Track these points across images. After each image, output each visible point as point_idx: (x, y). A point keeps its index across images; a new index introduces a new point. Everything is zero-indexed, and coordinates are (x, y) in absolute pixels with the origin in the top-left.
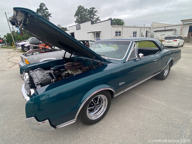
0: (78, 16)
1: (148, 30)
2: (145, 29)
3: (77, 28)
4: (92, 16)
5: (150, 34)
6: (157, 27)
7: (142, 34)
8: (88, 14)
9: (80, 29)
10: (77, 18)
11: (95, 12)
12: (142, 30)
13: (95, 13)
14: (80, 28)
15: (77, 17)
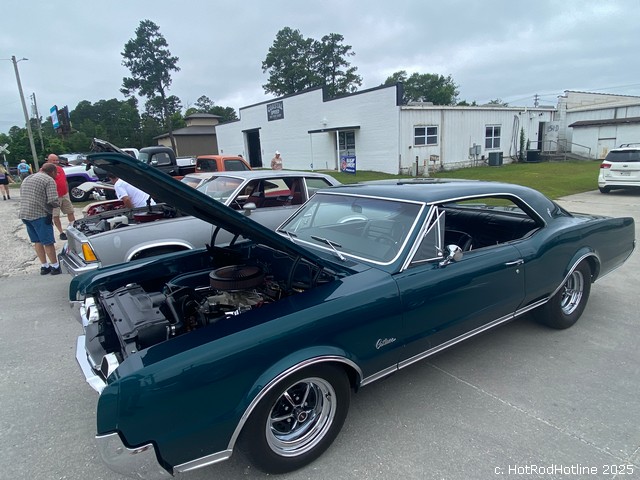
0: (278, 65)
1: (546, 118)
2: (534, 114)
3: (269, 114)
4: (331, 65)
5: (555, 134)
6: (583, 108)
7: (522, 134)
8: (316, 60)
9: (282, 117)
10: (271, 72)
11: (344, 52)
12: (524, 120)
13: (341, 56)
14: (282, 112)
15: (271, 69)
